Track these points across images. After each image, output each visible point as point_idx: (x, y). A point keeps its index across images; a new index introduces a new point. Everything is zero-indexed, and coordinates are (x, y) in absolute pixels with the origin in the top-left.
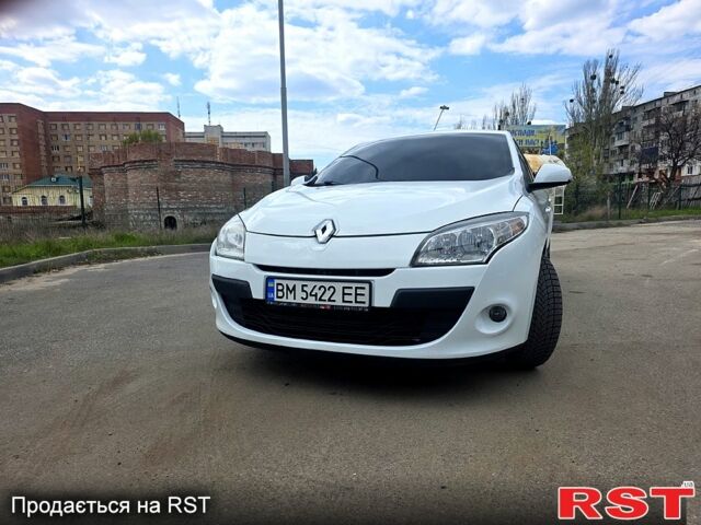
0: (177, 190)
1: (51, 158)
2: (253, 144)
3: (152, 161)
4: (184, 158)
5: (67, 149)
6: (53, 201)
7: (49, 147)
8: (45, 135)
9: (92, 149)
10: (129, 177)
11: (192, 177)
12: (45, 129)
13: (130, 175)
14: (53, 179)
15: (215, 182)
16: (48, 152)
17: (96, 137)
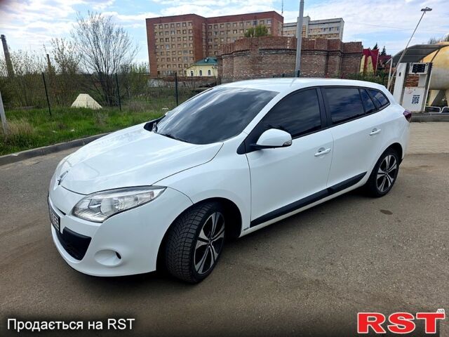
0: (259, 69)
1: (208, 46)
2: (330, 29)
3: (247, 50)
4: (265, 47)
5: (217, 40)
6: (205, 74)
7: (207, 40)
8: (206, 33)
9: (229, 40)
10: (235, 61)
11: (269, 60)
12: (206, 28)
13: (235, 59)
14: (206, 60)
15: (284, 63)
16: (207, 42)
17: (232, 32)
